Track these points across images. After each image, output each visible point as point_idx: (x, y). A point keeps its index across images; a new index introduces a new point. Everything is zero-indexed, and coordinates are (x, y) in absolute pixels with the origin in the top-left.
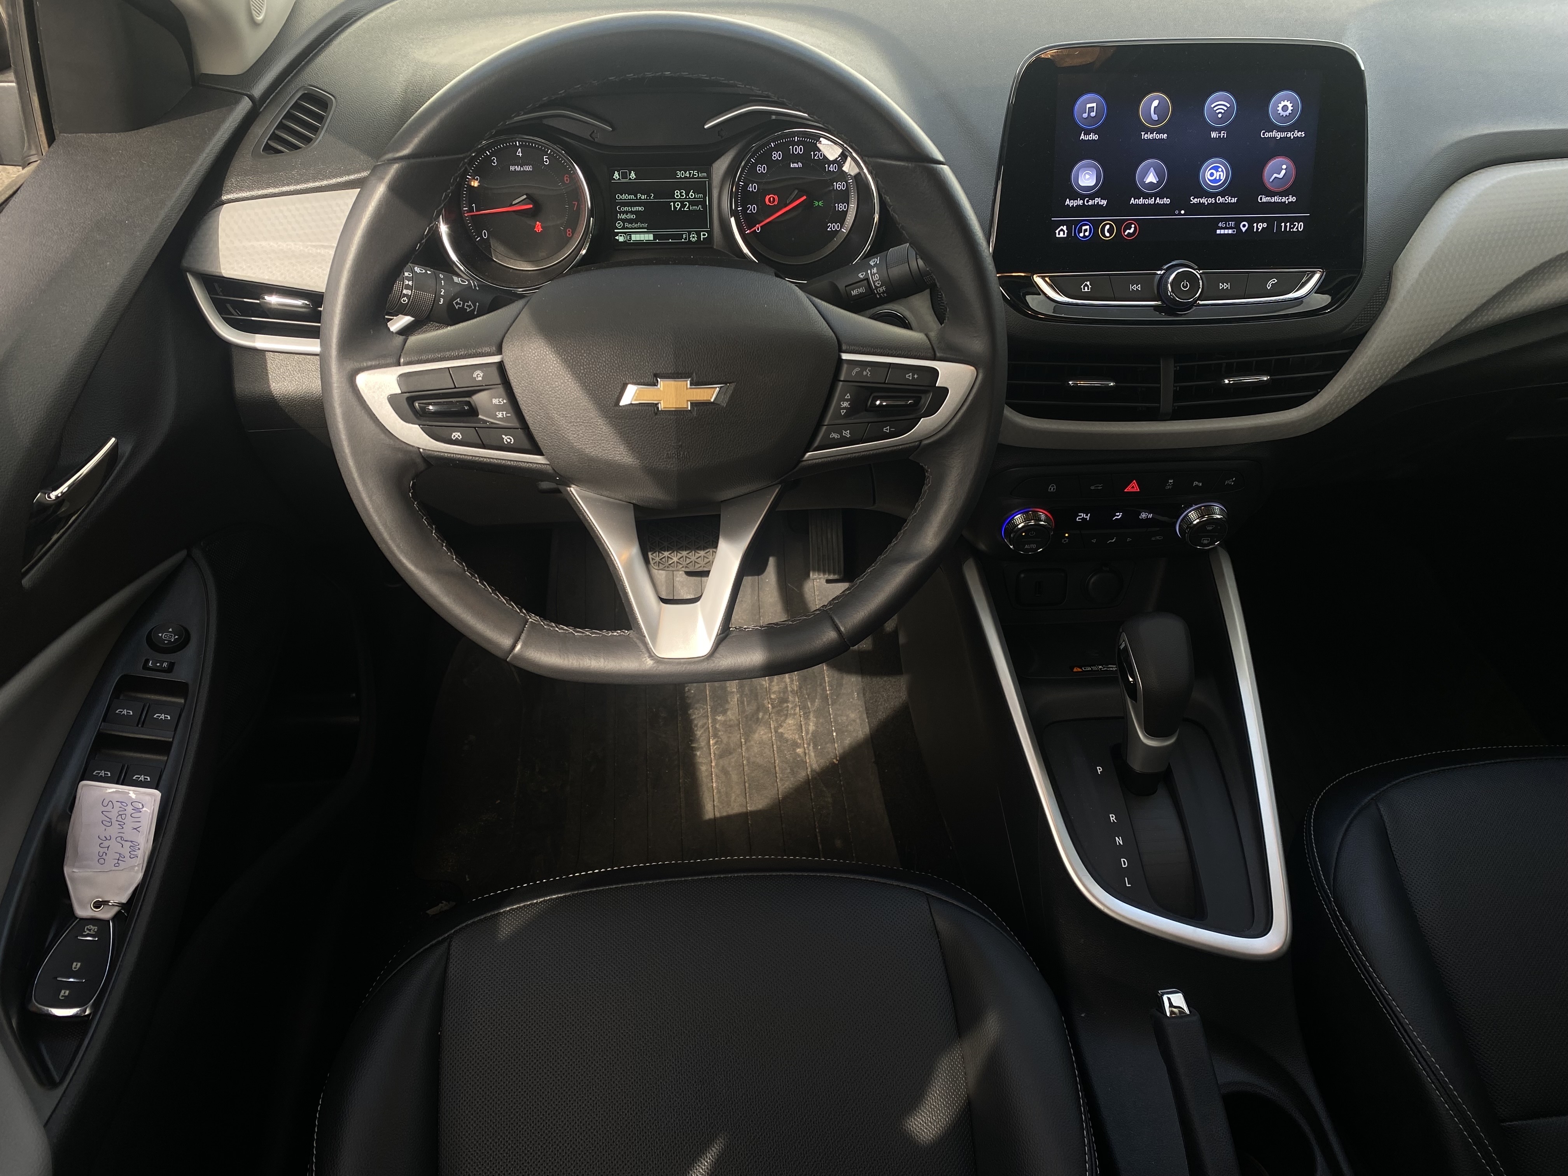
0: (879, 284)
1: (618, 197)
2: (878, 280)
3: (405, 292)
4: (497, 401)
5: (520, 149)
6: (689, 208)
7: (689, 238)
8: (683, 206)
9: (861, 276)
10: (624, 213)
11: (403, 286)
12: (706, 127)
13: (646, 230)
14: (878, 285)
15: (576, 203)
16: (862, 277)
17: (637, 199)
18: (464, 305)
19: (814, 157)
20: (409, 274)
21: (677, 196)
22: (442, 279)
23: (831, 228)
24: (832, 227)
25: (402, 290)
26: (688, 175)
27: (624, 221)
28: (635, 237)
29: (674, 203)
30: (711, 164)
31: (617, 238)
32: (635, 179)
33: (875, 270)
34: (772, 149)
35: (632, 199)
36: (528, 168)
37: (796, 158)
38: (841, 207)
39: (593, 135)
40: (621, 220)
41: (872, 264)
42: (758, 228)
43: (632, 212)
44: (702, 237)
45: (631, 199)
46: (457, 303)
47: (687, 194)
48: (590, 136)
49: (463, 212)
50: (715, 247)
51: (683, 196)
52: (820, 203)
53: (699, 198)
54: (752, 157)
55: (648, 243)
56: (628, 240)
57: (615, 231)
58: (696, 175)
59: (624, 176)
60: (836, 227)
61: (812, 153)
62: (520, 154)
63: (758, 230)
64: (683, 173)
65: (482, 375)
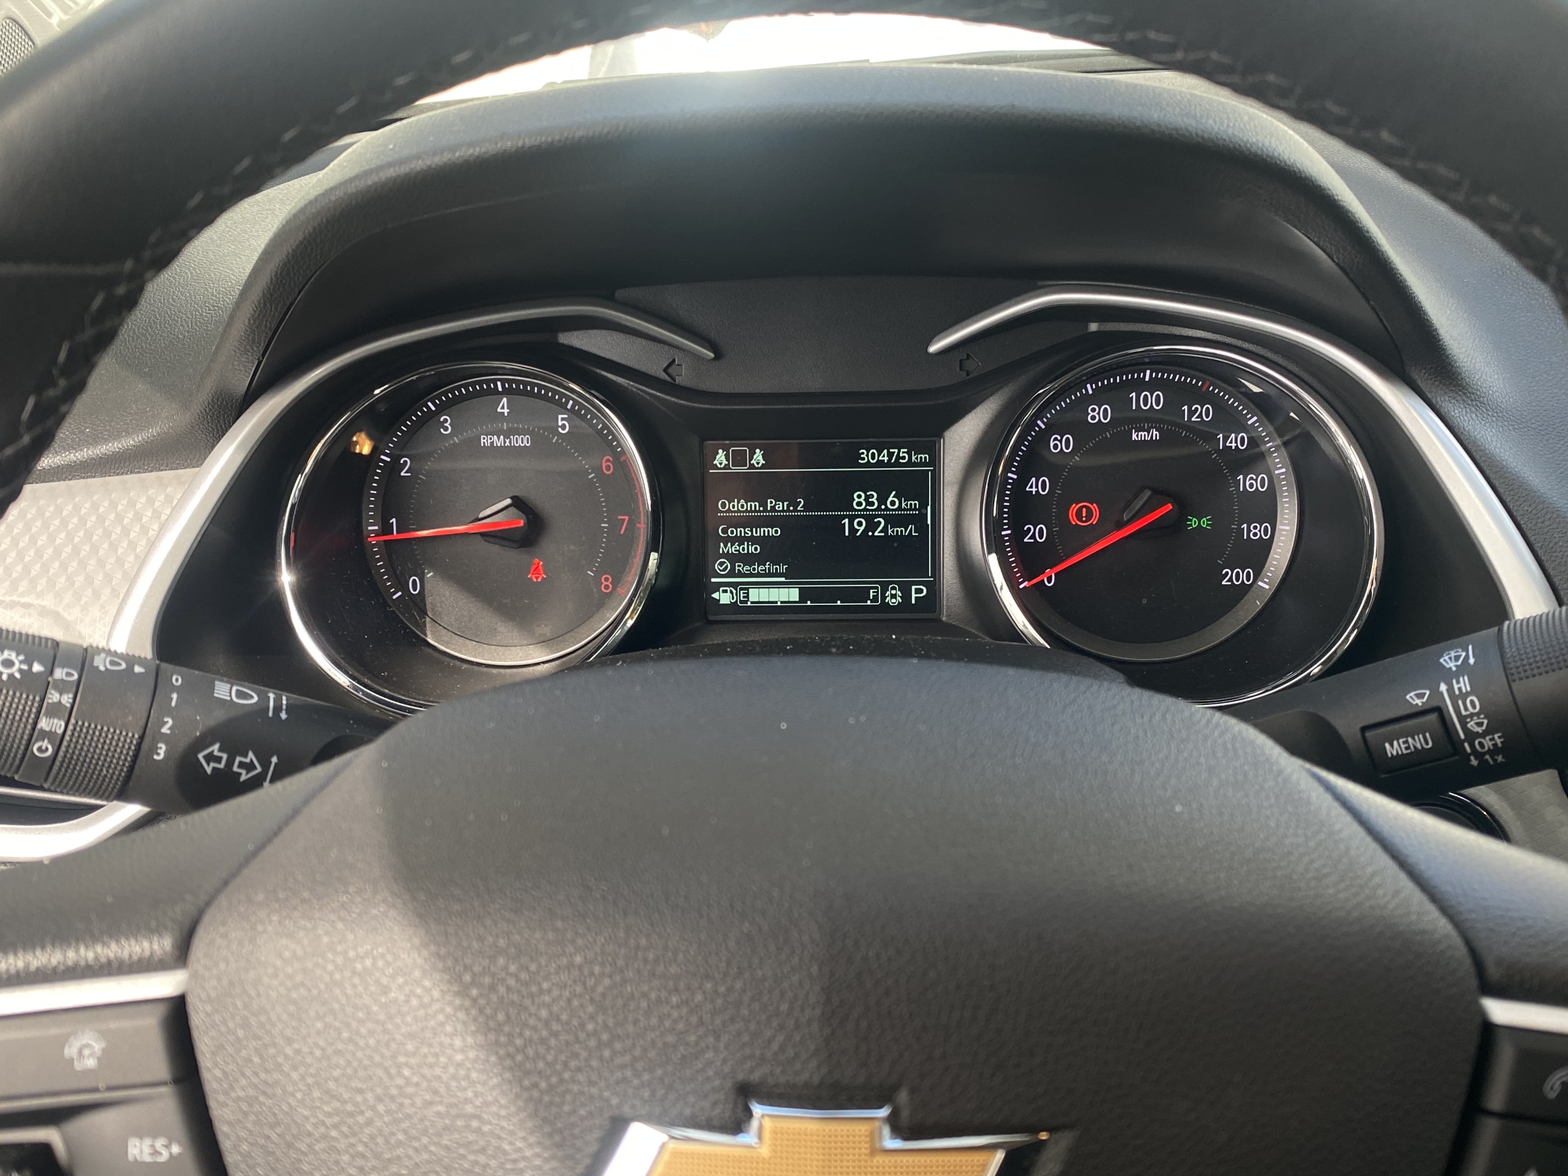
0: (1480, 724)
1: (724, 505)
2: (1478, 714)
3: (44, 724)
4: (147, 1150)
5: (505, 400)
6: (885, 530)
7: (884, 597)
8: (872, 525)
9: (1416, 699)
10: (733, 540)
11: (41, 706)
12: (933, 349)
13: (783, 579)
14: (1479, 730)
15: (627, 518)
16: (1419, 702)
17: (765, 510)
18: (230, 763)
19: (1190, 417)
20: (69, 674)
21: (859, 504)
22: (174, 689)
23: (1231, 580)
24: (1233, 576)
25: (37, 718)
26: (886, 459)
27: (733, 558)
28: (757, 595)
29: (852, 519)
30: (940, 434)
31: (715, 596)
32: (763, 467)
33: (1463, 684)
34: (1088, 400)
35: (755, 511)
36: (522, 441)
37: (1145, 420)
38: (1256, 531)
39: (670, 370)
40: (727, 556)
41: (1452, 665)
42: (1049, 578)
43: (753, 540)
44: (914, 595)
45: (751, 511)
46: (210, 758)
47: (882, 500)
48: (665, 370)
49: (365, 533)
50: (944, 619)
51: (872, 504)
52: (1205, 522)
53: (911, 509)
54: (1038, 415)
55: (786, 608)
56: (741, 602)
57: (713, 580)
58: (904, 458)
59: (739, 459)
60: (1243, 576)
61: (1186, 407)
62: (506, 411)
63: (1049, 582)
64: (873, 454)
65: (98, 1047)
